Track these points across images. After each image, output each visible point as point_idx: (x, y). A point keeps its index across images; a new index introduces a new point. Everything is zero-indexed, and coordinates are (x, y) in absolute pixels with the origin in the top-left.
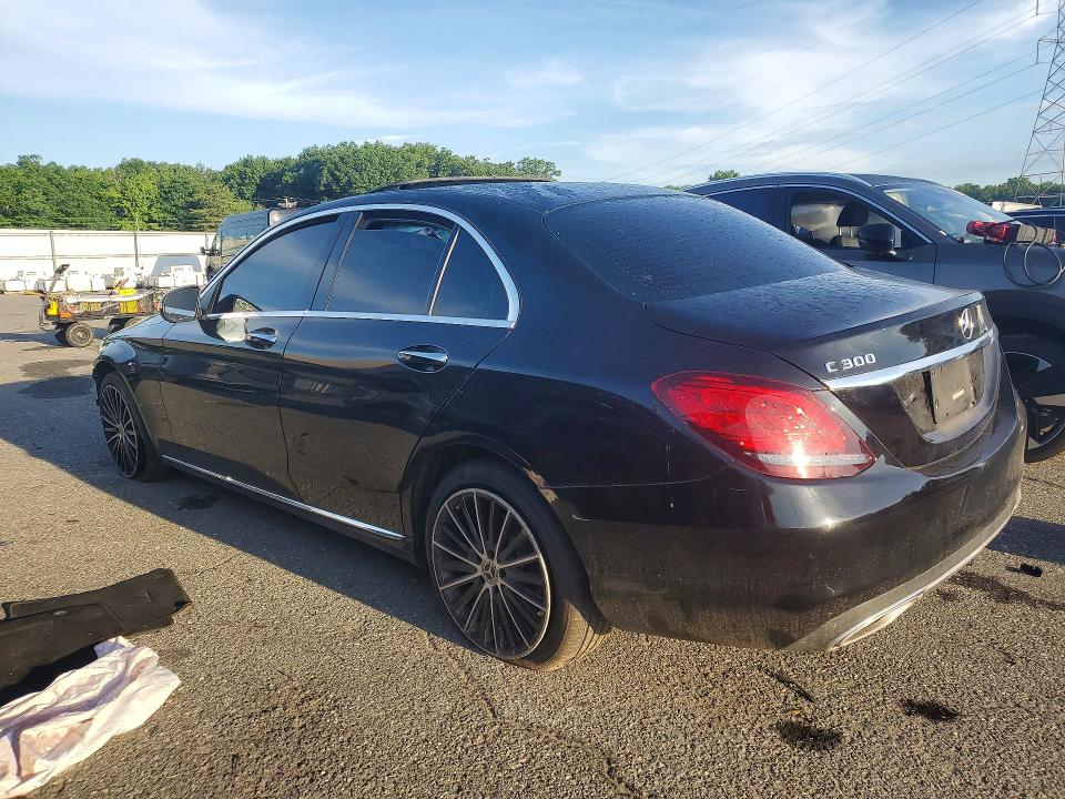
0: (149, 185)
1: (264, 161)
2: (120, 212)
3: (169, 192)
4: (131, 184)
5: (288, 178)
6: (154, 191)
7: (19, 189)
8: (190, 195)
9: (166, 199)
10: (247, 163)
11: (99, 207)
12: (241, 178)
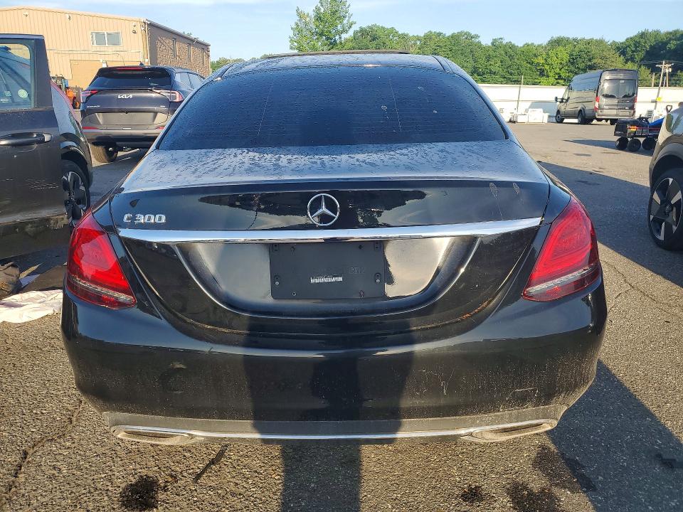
0: (564, 55)
1: (657, 33)
2: (542, 73)
3: (576, 58)
4: (552, 53)
5: (672, 45)
6: (566, 57)
7: (488, 58)
8: (590, 60)
9: (572, 63)
10: (643, 35)
11: (530, 69)
12: (636, 47)
